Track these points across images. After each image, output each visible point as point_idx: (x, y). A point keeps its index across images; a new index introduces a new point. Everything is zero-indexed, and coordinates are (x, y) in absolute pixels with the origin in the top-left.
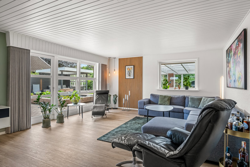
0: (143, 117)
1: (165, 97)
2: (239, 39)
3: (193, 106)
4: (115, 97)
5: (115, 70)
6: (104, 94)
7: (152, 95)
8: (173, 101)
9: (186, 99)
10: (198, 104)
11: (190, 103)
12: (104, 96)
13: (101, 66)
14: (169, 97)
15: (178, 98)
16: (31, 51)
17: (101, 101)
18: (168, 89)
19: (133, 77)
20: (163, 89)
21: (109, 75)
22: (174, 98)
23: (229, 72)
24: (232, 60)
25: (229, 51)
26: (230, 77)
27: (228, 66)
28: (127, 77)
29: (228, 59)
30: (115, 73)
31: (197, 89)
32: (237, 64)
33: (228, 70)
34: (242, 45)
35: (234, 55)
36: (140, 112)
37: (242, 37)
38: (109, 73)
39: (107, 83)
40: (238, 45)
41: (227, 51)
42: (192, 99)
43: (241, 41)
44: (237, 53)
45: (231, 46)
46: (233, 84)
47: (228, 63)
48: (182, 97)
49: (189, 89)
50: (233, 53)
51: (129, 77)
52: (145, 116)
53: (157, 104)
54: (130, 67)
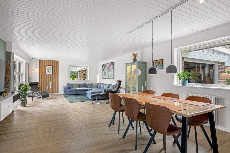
1: (76, 84)
3: (90, 87)
5: (37, 68)
6: (34, 85)
7: (68, 84)
9: (86, 85)
10: (92, 86)
11: (88, 86)
13: (27, 64)
14: (78, 84)
15: (82, 84)
16: (14, 54)
18: (75, 80)
19: (52, 73)
20: (72, 80)
21: (33, 71)
22: (80, 84)
23: (104, 73)
24: (106, 69)
25: (104, 65)
26: (105, 75)
27: (104, 71)
28: (47, 73)
29: (104, 68)
30: (36, 70)
31: (88, 80)
32: (110, 71)
33: (103, 72)
34: (112, 66)
35: (108, 68)
36: (65, 93)
37: (113, 64)
38: (33, 69)
39: (30, 77)
40: (111, 65)
41: (103, 65)
42: (89, 84)
43: (112, 65)
44: (110, 68)
45: (106, 64)
46: (107, 77)
47: (104, 70)
48: (84, 84)
49: (85, 80)
50: (107, 67)
51: (49, 73)
52: (68, 95)
53: (73, 88)
54: (49, 66)
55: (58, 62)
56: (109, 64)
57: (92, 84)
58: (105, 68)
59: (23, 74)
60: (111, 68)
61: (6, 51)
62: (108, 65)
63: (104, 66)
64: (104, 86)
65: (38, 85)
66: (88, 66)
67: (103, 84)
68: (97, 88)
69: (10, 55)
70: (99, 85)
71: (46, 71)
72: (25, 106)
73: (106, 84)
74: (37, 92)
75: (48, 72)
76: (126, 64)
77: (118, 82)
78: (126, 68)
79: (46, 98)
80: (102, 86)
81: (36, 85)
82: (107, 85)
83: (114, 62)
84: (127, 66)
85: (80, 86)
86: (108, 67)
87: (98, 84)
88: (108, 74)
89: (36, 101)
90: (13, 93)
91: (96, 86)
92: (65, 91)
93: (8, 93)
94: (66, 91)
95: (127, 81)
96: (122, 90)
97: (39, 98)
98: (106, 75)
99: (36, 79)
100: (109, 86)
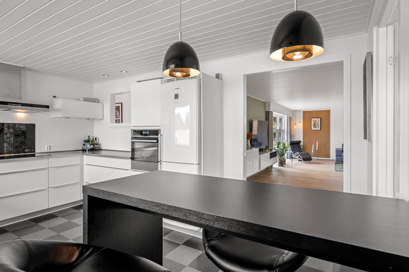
6: (295, 145)
13: (289, 118)
17: (296, 150)
19: (319, 129)
21: (296, 127)
28: (313, 129)
30: (300, 124)
36: (337, 158)
38: (296, 124)
39: (292, 134)
51: (315, 129)
52: (342, 162)
54: (316, 119)
55: (329, 111)
59: (284, 130)
61: (266, 111)
65: (301, 144)
69: (269, 113)
71: (312, 126)
72: (283, 166)
74: (298, 153)
75: (315, 127)
79: (308, 162)
81: (298, 145)
89: (296, 164)
90: (271, 150)
92: (336, 156)
93: (267, 150)
94: (338, 155)
97: (299, 160)
99: (299, 137)
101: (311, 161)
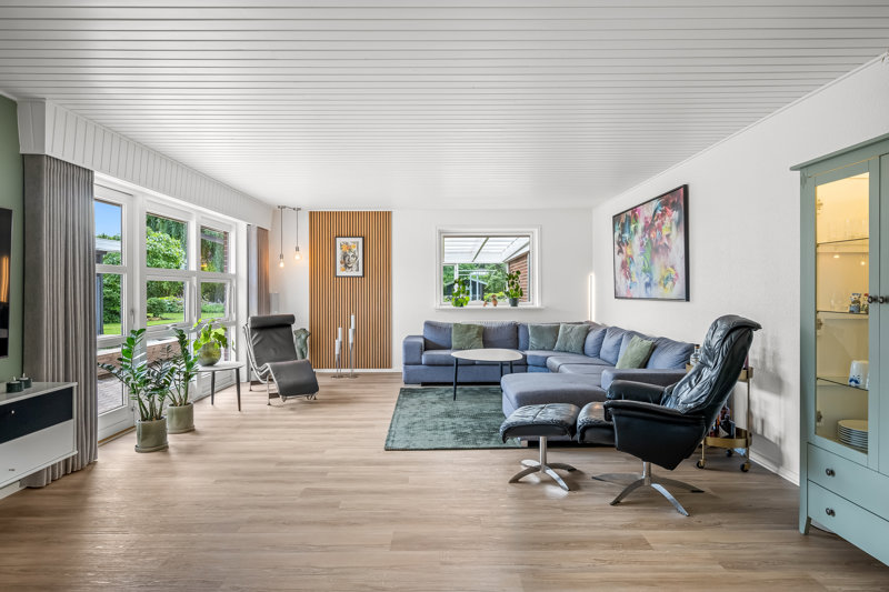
0: (419, 387)
1: (469, 327)
2: (667, 200)
3: (542, 346)
4: (303, 337)
5: (297, 249)
6: (271, 330)
7: (428, 324)
8: (491, 338)
9: (521, 331)
10: (552, 340)
11: (532, 340)
12: (279, 335)
13: (254, 233)
14: (480, 327)
15: (501, 328)
16: (96, 174)
17: (271, 350)
18: (465, 306)
19: (360, 273)
20: (453, 307)
21: (282, 265)
22: (490, 329)
23: (624, 265)
24: (636, 240)
25: (623, 217)
26: (628, 276)
27: (620, 251)
28: (340, 273)
29: (620, 236)
30: (297, 257)
31: (537, 304)
32: (656, 249)
33: (620, 259)
34: (675, 215)
35: (645, 229)
36: (408, 373)
37: (678, 199)
38: (282, 256)
40: (664, 213)
41: (616, 218)
42: (538, 330)
43: (674, 206)
44: (660, 228)
45: (634, 209)
46: (639, 291)
47: (621, 244)
48: (510, 325)
49: (521, 305)
50: (641, 225)
51: (348, 273)
52: (424, 384)
53: (449, 348)
54: (349, 240)
55: (388, 215)
56: (655, 204)
57: (555, 330)
58: (626, 235)
59: (236, 276)
60: (665, 232)
61: (21, 152)
62: (647, 212)
63: (623, 221)
64: (619, 344)
66: (536, 231)
67: (615, 330)
68: (583, 352)
69: (40, 168)
70: (592, 337)
71: (339, 265)
73: (631, 334)
74: (269, 366)
75: (346, 266)
76: (802, 168)
77: (719, 333)
78: (809, 208)
80: (608, 343)
81: (283, 331)
82: (637, 339)
83: (686, 188)
84: (820, 189)
85: (486, 338)
86: (648, 228)
87: (588, 329)
88: (648, 271)
91: (574, 343)
92: (406, 364)
94: (410, 361)
95: (818, 324)
96: (761, 387)
98: (635, 278)
99: (296, 301)
100: (653, 348)
101: (318, 395)
